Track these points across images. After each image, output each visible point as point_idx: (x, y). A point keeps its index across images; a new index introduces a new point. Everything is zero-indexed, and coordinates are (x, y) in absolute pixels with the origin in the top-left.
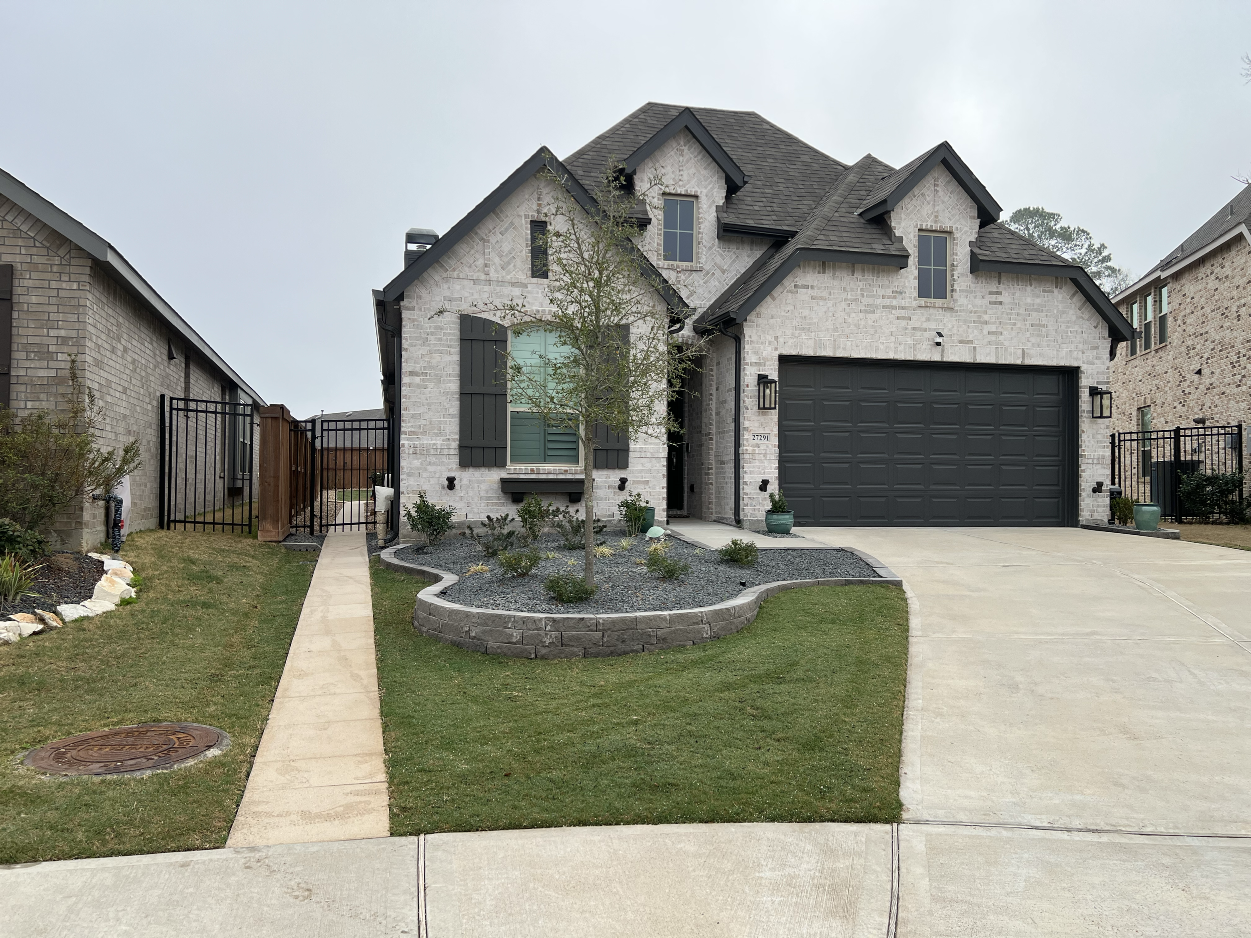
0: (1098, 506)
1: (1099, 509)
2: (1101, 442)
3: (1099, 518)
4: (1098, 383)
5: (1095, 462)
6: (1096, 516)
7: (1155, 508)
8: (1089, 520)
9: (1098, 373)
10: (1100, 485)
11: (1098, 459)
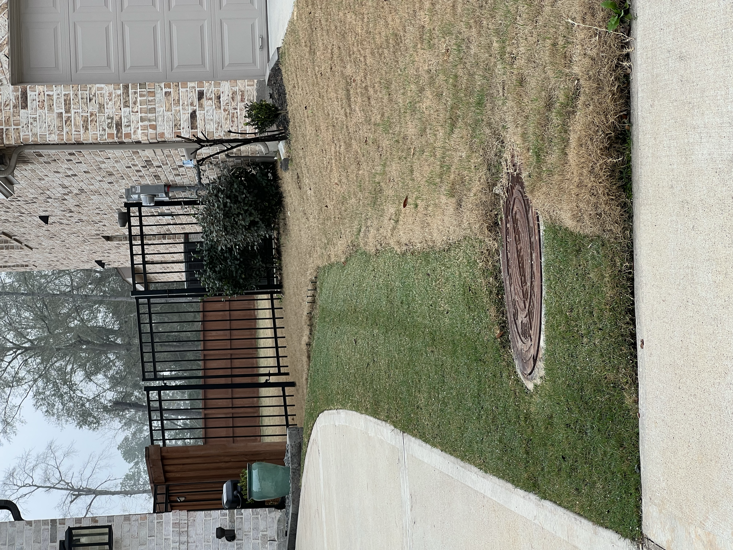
0: (256, 529)
1: (262, 528)
2: (151, 529)
3: (276, 526)
4: (53, 540)
5: (184, 538)
6: (272, 533)
7: (255, 473)
8: (279, 545)
9: (37, 541)
10: (221, 533)
11: (180, 534)
